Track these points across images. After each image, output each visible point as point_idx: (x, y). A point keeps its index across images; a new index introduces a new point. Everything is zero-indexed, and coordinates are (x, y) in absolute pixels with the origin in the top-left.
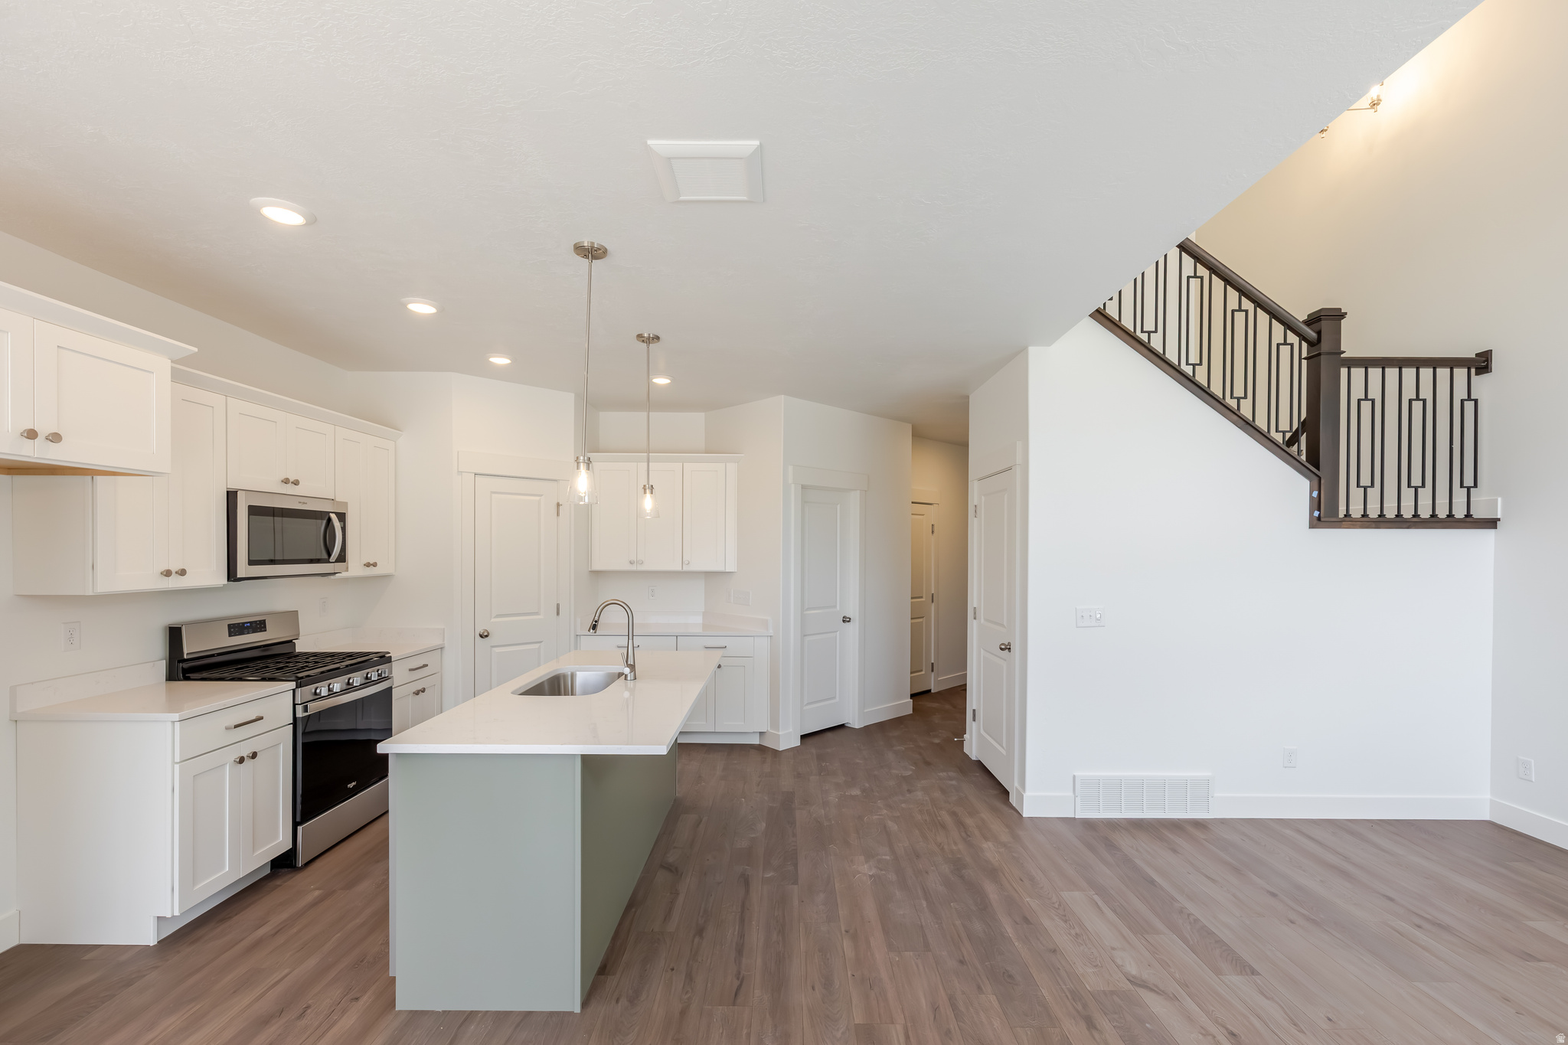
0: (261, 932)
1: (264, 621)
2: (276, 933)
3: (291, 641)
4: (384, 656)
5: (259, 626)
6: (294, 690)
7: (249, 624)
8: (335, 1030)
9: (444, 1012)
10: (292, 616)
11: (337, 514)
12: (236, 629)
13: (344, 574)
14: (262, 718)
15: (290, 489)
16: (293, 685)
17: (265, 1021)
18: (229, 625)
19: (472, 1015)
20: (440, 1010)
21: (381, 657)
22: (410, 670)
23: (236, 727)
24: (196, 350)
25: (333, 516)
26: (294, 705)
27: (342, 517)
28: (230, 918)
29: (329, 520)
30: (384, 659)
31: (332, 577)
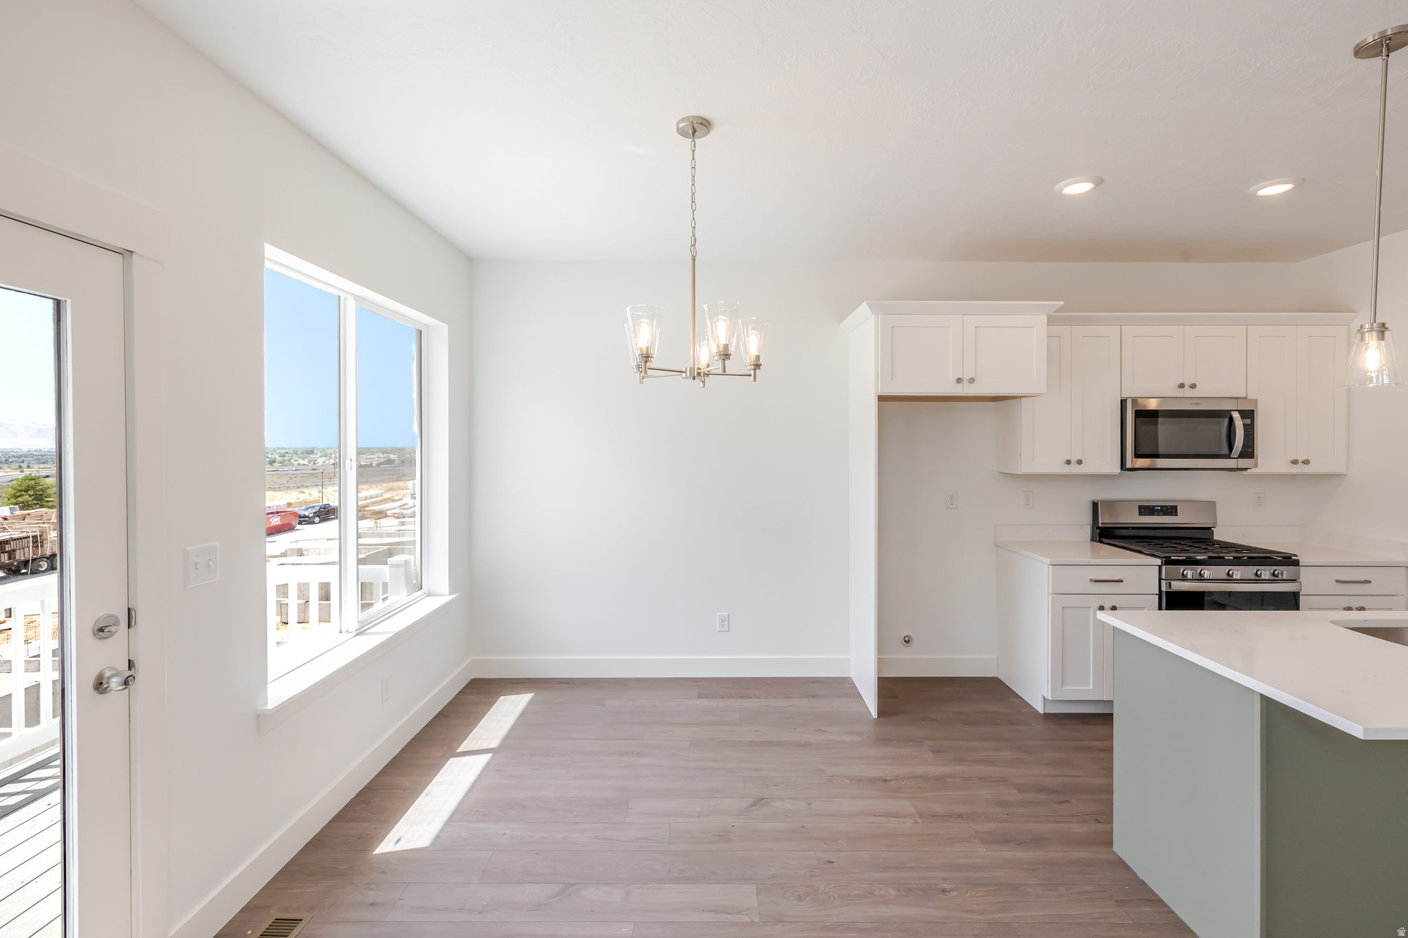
0: (1096, 743)
1: (1176, 506)
2: (1104, 750)
3: (1210, 528)
4: (1290, 558)
5: (1171, 510)
6: (1160, 567)
7: (1159, 508)
8: (1066, 826)
9: (1142, 881)
10: (1211, 506)
11: (1241, 412)
12: (1145, 510)
13: (1254, 471)
14: (1122, 581)
15: (1187, 392)
16: (1159, 561)
17: (1040, 789)
18: (1139, 506)
19: (1161, 902)
20: (1141, 878)
21: (1284, 558)
22: (1337, 581)
23: (1096, 581)
24: (1063, 303)
25: (1236, 415)
26: (1160, 579)
27: (1248, 415)
28: (1090, 724)
29: (1231, 420)
30: (1289, 561)
31: (1244, 472)
